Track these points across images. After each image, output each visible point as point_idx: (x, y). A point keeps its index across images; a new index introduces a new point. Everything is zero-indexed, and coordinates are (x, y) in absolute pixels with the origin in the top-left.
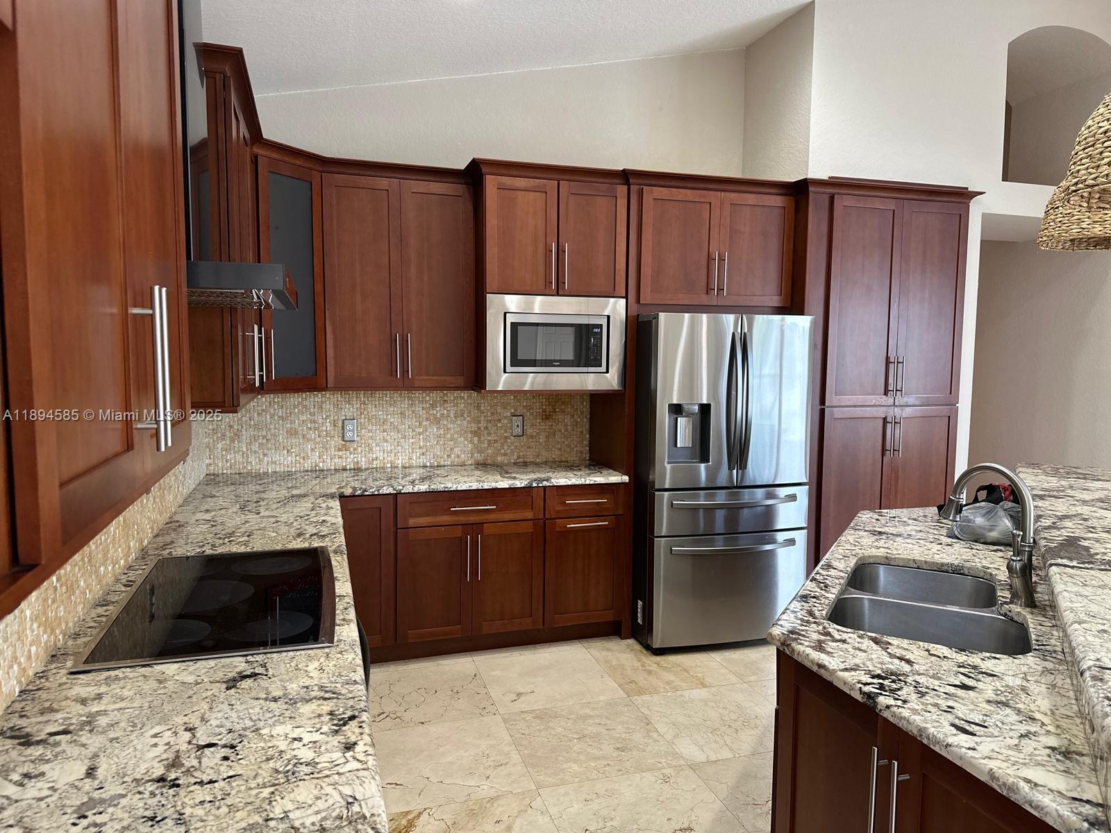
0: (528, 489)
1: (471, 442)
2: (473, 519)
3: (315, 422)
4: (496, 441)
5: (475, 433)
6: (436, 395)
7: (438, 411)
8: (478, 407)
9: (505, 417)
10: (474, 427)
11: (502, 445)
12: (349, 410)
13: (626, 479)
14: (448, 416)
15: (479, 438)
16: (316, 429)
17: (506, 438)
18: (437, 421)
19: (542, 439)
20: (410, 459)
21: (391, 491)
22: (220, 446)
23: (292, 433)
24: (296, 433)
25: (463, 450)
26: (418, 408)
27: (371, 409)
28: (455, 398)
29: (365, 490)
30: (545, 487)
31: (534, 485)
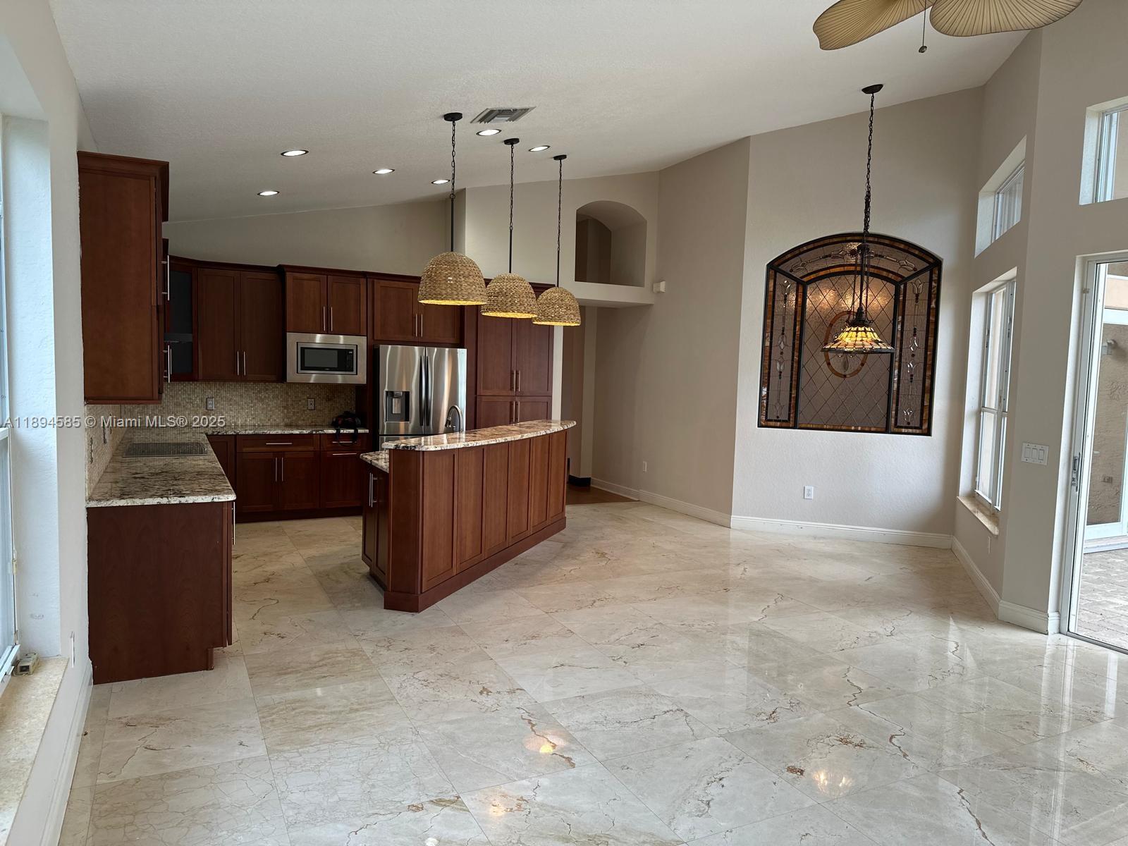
0: (310, 435)
1: (283, 412)
2: (281, 449)
3: (190, 399)
4: (298, 412)
5: (285, 407)
6: (262, 385)
7: (263, 395)
8: (287, 393)
9: (304, 399)
10: (285, 404)
11: (302, 415)
12: (209, 393)
13: (367, 431)
14: (269, 397)
15: (288, 410)
16: (191, 402)
17: (304, 411)
18: (262, 400)
19: (327, 412)
20: (246, 421)
21: (233, 433)
22: (136, 411)
23: (178, 405)
24: (180, 404)
25: (278, 417)
26: (251, 393)
27: (223, 394)
28: (273, 388)
29: (219, 432)
30: (320, 434)
31: (314, 433)
